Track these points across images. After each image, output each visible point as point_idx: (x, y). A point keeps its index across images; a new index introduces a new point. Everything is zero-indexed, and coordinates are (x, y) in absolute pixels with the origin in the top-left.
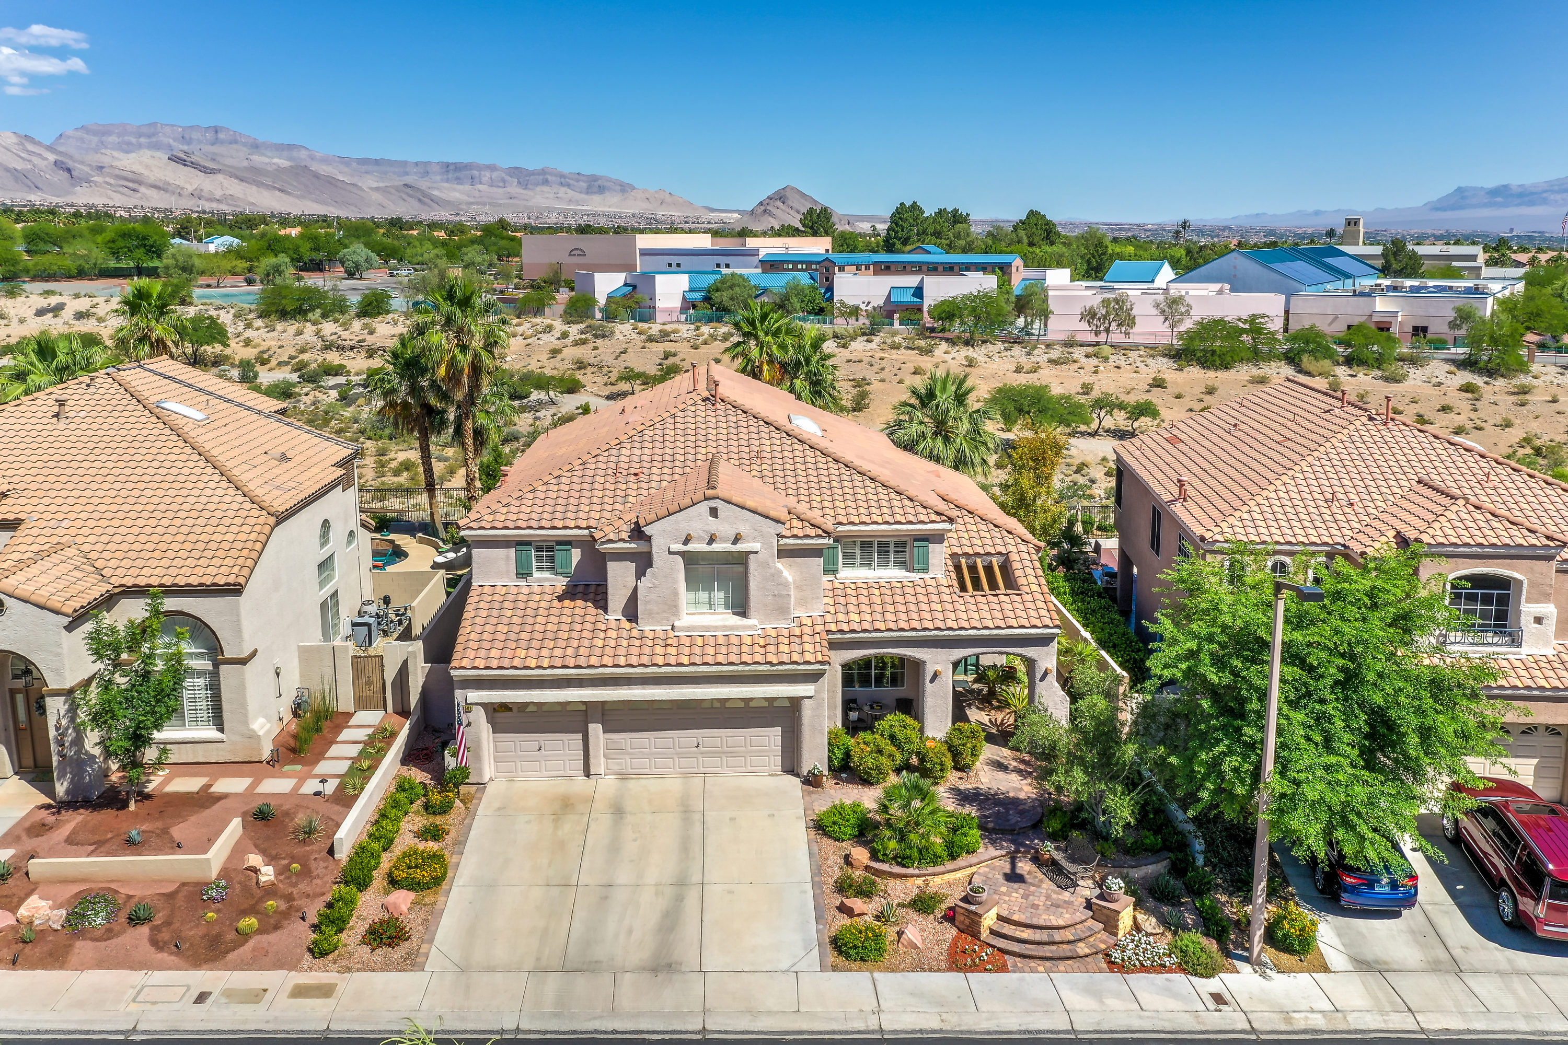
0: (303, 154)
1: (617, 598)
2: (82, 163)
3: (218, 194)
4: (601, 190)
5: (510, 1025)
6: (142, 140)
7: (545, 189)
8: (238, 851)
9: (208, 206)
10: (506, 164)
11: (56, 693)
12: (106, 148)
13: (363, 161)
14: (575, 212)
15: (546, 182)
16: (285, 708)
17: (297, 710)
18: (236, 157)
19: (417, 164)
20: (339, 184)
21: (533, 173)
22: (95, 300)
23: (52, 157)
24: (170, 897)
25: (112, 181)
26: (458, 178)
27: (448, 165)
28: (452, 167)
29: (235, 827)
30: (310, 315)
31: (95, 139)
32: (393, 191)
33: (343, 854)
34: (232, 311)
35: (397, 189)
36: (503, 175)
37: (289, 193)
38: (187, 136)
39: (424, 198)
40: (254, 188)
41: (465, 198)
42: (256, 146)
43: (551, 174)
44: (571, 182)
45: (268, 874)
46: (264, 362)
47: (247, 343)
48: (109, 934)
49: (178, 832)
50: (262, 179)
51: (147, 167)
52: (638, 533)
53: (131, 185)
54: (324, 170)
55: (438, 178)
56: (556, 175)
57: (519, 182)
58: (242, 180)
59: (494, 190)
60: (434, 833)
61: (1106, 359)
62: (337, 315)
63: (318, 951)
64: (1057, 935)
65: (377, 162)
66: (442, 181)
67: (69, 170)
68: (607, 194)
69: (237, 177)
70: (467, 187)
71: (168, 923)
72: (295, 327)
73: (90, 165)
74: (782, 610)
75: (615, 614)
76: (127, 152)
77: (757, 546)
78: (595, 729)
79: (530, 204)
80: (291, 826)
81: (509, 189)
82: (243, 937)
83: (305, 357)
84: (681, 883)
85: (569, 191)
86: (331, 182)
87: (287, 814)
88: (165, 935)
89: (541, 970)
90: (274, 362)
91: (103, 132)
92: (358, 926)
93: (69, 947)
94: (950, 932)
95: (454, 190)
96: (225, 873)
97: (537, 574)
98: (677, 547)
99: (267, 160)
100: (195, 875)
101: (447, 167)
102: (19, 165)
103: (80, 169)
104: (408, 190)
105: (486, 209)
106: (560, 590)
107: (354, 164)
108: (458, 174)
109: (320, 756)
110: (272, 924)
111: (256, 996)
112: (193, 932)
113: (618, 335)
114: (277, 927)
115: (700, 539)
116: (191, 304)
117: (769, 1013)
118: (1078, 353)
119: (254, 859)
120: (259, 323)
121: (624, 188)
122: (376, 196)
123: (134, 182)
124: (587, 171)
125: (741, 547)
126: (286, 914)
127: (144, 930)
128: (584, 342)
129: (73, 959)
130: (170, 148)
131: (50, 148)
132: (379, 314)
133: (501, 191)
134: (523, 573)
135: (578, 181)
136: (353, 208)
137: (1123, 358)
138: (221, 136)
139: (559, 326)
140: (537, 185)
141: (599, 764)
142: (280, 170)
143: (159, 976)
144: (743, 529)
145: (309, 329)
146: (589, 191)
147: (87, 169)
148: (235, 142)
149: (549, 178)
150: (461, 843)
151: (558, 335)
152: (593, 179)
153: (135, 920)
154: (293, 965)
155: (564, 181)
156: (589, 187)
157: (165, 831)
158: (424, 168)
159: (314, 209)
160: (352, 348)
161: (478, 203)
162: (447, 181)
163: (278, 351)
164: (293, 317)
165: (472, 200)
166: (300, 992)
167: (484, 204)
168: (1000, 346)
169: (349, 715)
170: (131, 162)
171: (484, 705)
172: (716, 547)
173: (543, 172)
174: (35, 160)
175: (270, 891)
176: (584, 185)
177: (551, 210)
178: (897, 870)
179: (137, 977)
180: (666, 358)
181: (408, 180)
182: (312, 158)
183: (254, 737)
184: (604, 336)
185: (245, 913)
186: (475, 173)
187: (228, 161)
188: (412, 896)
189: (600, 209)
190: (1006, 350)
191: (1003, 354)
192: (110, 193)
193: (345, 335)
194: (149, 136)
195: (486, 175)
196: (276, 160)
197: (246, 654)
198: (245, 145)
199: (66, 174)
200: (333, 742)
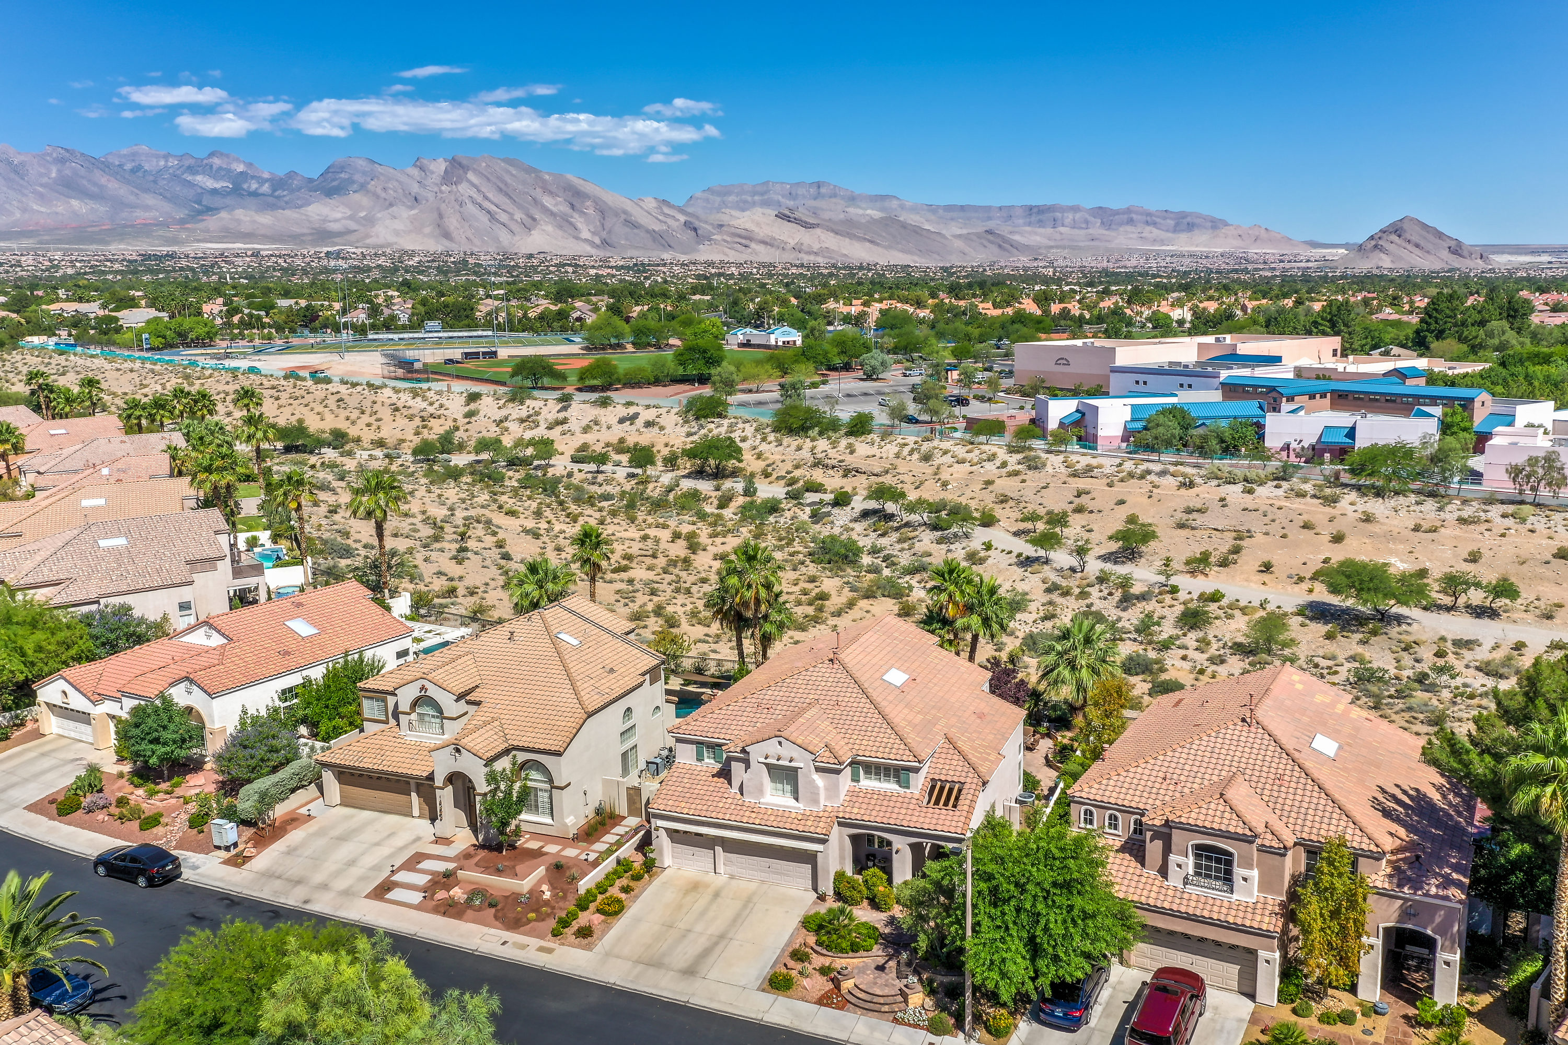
0: (895, 203)
1: (736, 783)
2: (706, 222)
3: (816, 247)
4: (1191, 227)
5: (612, 981)
6: (756, 198)
7: (1129, 228)
8: (540, 882)
9: (807, 259)
10: (1089, 204)
11: (479, 794)
12: (727, 207)
13: (949, 208)
14: (1158, 254)
15: (1131, 222)
16: (590, 812)
17: (598, 812)
18: (833, 210)
19: (1000, 208)
20: (924, 233)
21: (1117, 213)
22: (661, 411)
23: (682, 218)
24: (507, 897)
25: (728, 239)
26: (1040, 221)
27: (1031, 208)
28: (1035, 210)
29: (541, 870)
30: (810, 432)
31: (718, 199)
32: (975, 238)
33: (582, 891)
34: (755, 425)
35: (978, 236)
36: (1087, 216)
37: (878, 244)
38: (794, 192)
39: (1005, 244)
40: (847, 240)
41: (1046, 242)
42: (852, 199)
43: (1137, 213)
44: (1158, 220)
45: (547, 895)
46: (767, 475)
47: (759, 456)
48: (480, 909)
49: (519, 868)
50: (855, 231)
51: (758, 224)
52: (743, 751)
53: (743, 241)
54: (913, 219)
55: (1021, 221)
56: (1142, 214)
57: (1102, 223)
58: (837, 233)
59: (1076, 231)
60: (626, 890)
61: (1523, 521)
62: (830, 433)
63: (555, 934)
64: (876, 999)
65: (962, 208)
66: (1025, 224)
67: (695, 230)
68: (1196, 232)
69: (833, 231)
70: (1049, 230)
71: (502, 909)
72: (796, 443)
73: (712, 224)
74: (816, 801)
75: (735, 790)
76: (743, 210)
77: (801, 765)
78: (719, 849)
79: (1113, 245)
80: (568, 874)
81: (1091, 231)
82: (529, 921)
83: (797, 473)
84: (722, 937)
85: (1155, 231)
86: (917, 231)
87: (569, 868)
88: (500, 914)
89: (638, 962)
90: (774, 476)
91: (724, 192)
92: (575, 926)
93: (464, 912)
94: (830, 986)
95: (1036, 234)
96: (531, 892)
97: (707, 760)
98: (762, 760)
99: (860, 212)
100: (517, 890)
101: (1030, 210)
102: (657, 227)
103: (704, 227)
104: (990, 237)
105: (1065, 253)
106: (715, 771)
107: (941, 211)
108: (1040, 217)
109: (598, 840)
110: (541, 918)
111: (524, 947)
112: (511, 915)
113: (1049, 468)
114: (543, 920)
115: (773, 757)
116: (725, 417)
117: (719, 1002)
118: (1495, 511)
119: (545, 887)
120: (771, 437)
121: (1216, 224)
122: (958, 244)
123: (745, 238)
124: (1176, 209)
125: (793, 764)
126: (548, 915)
127: (493, 910)
128: (1016, 473)
129: (465, 917)
130: (779, 204)
131: (681, 210)
132: (863, 433)
133: (1082, 232)
134: (700, 759)
135: (1165, 218)
136: (935, 256)
137: (1545, 520)
138: (823, 190)
139: (1002, 454)
140: (1121, 224)
141: (721, 868)
142: (873, 221)
143: (493, 931)
144: (795, 755)
145: (808, 444)
146: (1176, 229)
147: (709, 228)
148: (834, 195)
149: (1134, 216)
150: (637, 897)
151: (998, 464)
152: (1182, 215)
153: (491, 905)
154: (542, 937)
155: (1150, 219)
156: (1177, 225)
157: (514, 867)
158: (1007, 212)
159: (899, 258)
160: (833, 467)
161: (1057, 247)
162: (1030, 224)
163: (780, 464)
164: (797, 434)
165: (1052, 243)
166: (541, 949)
167: (1064, 247)
168: (1413, 498)
169: (625, 818)
170: (745, 220)
171: (666, 829)
172: (781, 762)
173: (1128, 211)
174: (670, 222)
175: (547, 903)
176: (1171, 223)
177: (1131, 252)
178: (824, 952)
179: (485, 930)
180: (1079, 496)
181: (991, 225)
182: (902, 207)
183: (565, 825)
184: (1036, 468)
185: (533, 911)
186: (1058, 215)
187: (827, 215)
188: (603, 917)
189: (1186, 249)
190: (1418, 503)
191: (1412, 508)
192: (726, 250)
193: (832, 453)
194: (762, 194)
195: (1069, 217)
196: (869, 212)
197: (563, 785)
198: (843, 198)
199: (693, 233)
200: (608, 833)
